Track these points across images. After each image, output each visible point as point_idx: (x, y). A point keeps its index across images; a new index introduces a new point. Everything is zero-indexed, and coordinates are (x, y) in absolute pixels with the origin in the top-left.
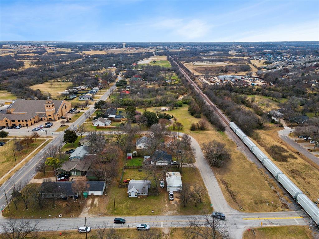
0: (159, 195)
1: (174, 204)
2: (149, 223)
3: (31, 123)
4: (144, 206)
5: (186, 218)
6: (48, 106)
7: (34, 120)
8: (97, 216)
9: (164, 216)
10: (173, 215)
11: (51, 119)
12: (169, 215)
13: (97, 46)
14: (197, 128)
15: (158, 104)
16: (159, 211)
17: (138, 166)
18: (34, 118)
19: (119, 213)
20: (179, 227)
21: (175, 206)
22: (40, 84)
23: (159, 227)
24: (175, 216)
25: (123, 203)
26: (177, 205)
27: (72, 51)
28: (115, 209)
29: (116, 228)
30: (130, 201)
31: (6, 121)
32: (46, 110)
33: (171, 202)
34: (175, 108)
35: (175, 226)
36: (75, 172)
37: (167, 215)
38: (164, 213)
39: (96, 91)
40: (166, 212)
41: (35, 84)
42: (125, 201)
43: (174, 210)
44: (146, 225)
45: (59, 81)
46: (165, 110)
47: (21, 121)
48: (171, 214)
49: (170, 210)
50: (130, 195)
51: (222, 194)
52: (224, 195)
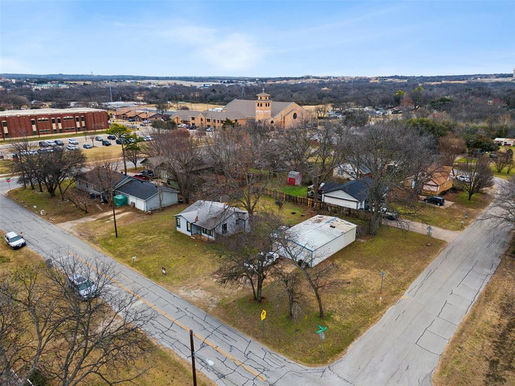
6: (260, 105)
25: (149, 235)
28: (117, 237)
31: (202, 119)
32: (257, 111)
38: (183, 287)
46: (503, 144)
47: (217, 121)
48: (194, 299)
49: (207, 289)
50: (179, 226)
51: (450, 335)
52: (454, 341)
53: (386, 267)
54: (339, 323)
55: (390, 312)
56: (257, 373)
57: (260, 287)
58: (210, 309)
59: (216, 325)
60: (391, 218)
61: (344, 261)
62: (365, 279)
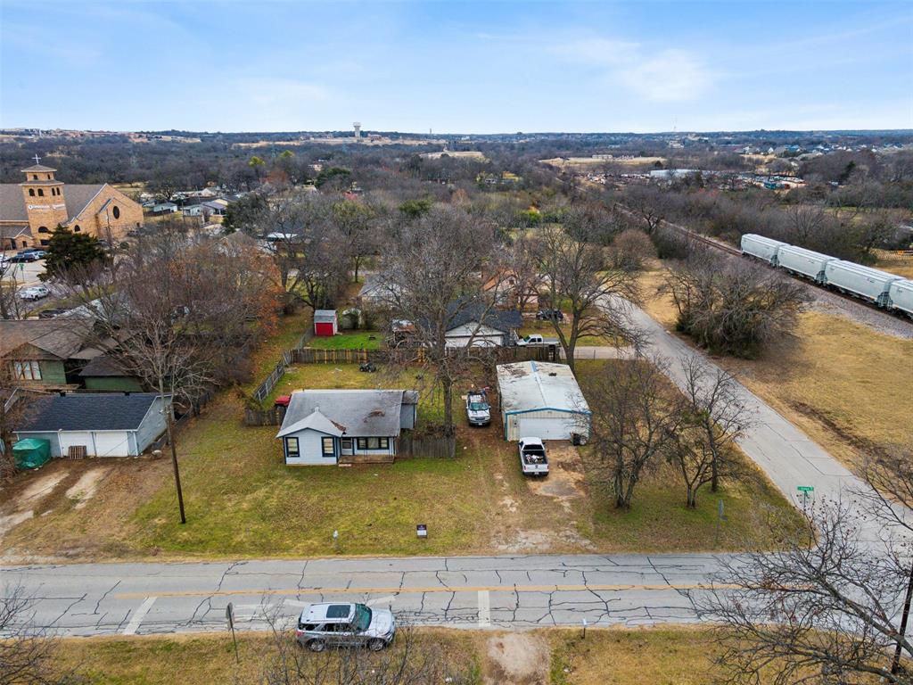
0: (460, 455)
1: (552, 498)
2: (392, 598)
4: (367, 506)
5: (644, 567)
6: (36, 193)
8: (51, 559)
9: (495, 556)
10: (556, 551)
12: (528, 554)
16: (462, 528)
17: (361, 351)
19: (201, 542)
20: (605, 624)
21: (559, 507)
23: (462, 626)
24: (571, 561)
25: (246, 492)
26: (571, 501)
28: (184, 521)
29: (148, 636)
30: (287, 482)
32: (30, 207)
33: (532, 484)
35: (585, 622)
36: (36, 366)
37: (514, 549)
38: (494, 542)
40: (509, 533)
42: (259, 480)
43: (556, 526)
44: (365, 612)
49: (530, 526)
50: (295, 454)
58: (592, 548)
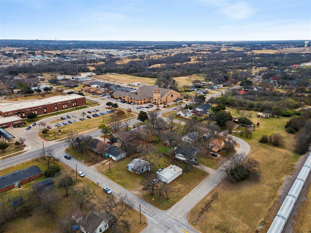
3: (141, 103)
6: (155, 92)
7: (144, 101)
8: (97, 171)
11: (155, 102)
12: (133, 194)
13: (274, 45)
14: (270, 142)
15: (259, 109)
16: (132, 187)
17: (162, 152)
18: (144, 99)
19: (109, 176)
22: (184, 76)
24: (136, 197)
25: (119, 171)
27: (243, 50)
28: (110, 172)
30: (125, 172)
31: (128, 98)
32: (154, 95)
34: (276, 116)
36: (120, 141)
38: (132, 191)
39: (217, 88)
40: (135, 191)
41: (180, 76)
42: (122, 170)
45: (200, 76)
46: (261, 116)
47: (135, 100)
48: (136, 194)
49: (139, 191)
50: (129, 168)
51: (196, 203)
52: (197, 204)
53: (188, 184)
54: (171, 201)
55: (185, 197)
56: (152, 212)
57: (153, 191)
58: (140, 197)
59: (142, 201)
60: (195, 164)
61: (177, 182)
62: (181, 188)
